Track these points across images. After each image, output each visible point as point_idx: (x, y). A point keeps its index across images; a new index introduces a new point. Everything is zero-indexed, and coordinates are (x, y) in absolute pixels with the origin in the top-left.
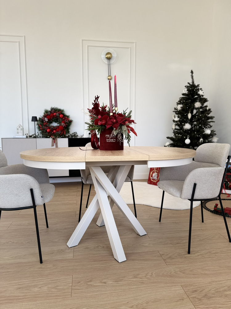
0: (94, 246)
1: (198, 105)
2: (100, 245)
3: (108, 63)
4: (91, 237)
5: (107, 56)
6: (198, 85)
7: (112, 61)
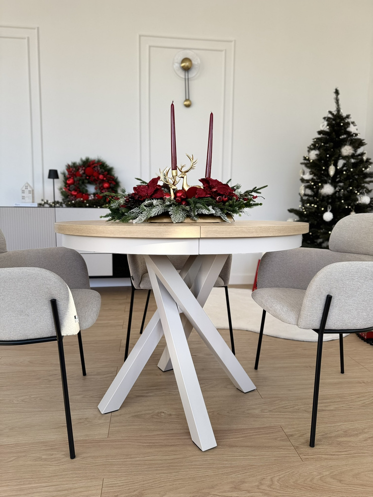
0: (151, 412)
1: (347, 150)
2: (163, 410)
3: (184, 77)
4: (147, 393)
5: (183, 65)
6: (348, 117)
7: (192, 74)
